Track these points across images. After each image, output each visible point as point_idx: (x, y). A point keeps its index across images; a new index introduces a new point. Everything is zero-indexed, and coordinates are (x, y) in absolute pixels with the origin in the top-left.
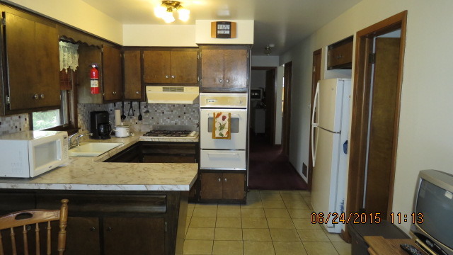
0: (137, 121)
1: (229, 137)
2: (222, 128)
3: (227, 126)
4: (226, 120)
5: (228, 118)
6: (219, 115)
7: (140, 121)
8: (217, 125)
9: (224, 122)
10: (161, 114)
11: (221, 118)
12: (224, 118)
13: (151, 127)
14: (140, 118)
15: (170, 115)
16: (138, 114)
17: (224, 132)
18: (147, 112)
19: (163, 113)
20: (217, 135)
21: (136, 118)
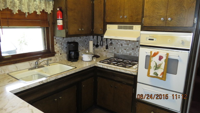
0: (105, 49)
1: (164, 78)
2: (157, 67)
3: (163, 66)
4: (163, 60)
5: (164, 58)
6: (155, 54)
7: (107, 50)
8: (153, 65)
9: (160, 62)
10: (121, 46)
11: (157, 57)
12: (161, 58)
13: (113, 54)
14: (107, 48)
15: (127, 47)
16: (106, 45)
17: (160, 72)
18: (111, 43)
19: (122, 45)
20: (152, 74)
21: (104, 47)
